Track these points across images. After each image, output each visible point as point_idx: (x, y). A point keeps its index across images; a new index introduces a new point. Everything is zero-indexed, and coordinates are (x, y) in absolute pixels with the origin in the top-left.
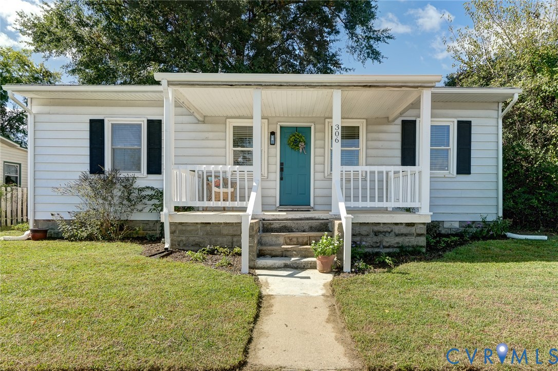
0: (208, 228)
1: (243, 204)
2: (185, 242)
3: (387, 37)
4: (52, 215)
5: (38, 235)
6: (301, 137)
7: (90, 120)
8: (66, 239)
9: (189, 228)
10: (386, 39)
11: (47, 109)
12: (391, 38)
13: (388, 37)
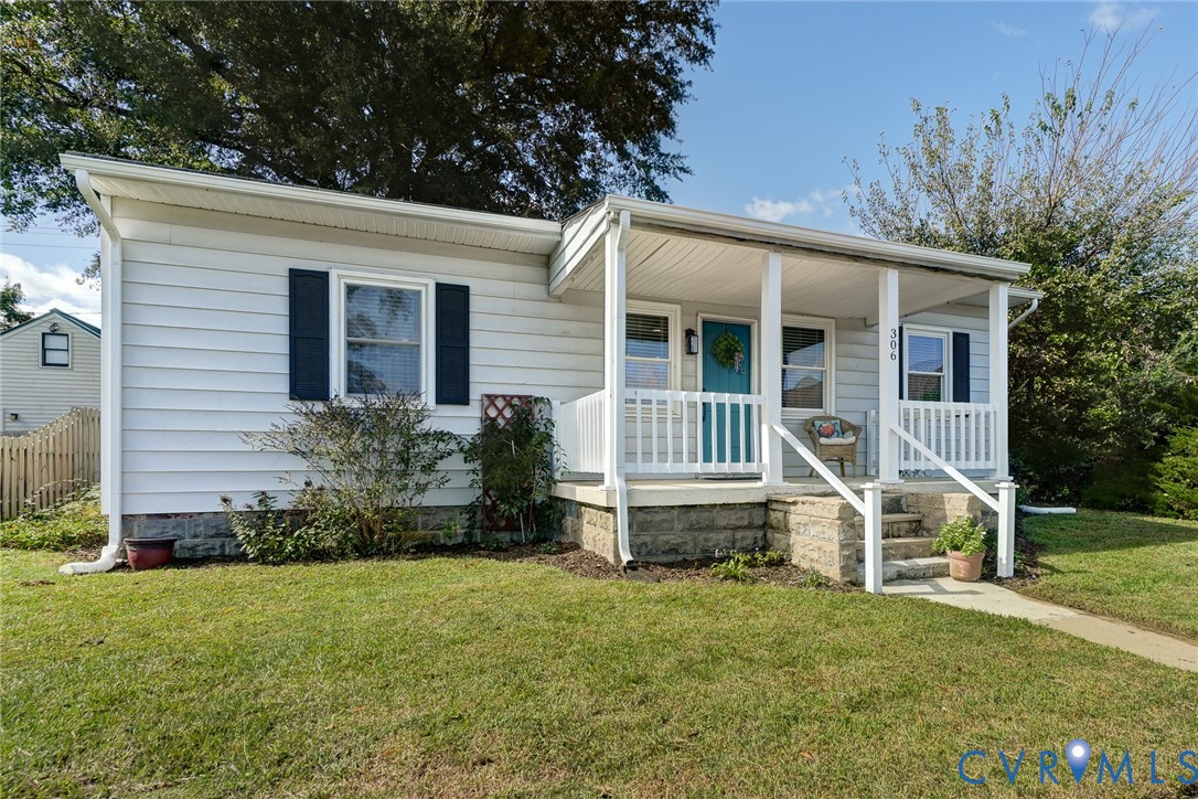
0: (693, 515)
1: (753, 468)
2: (650, 547)
3: (680, 169)
4: (225, 500)
5: (155, 554)
6: (737, 342)
7: (291, 270)
8: (255, 560)
9: (658, 517)
10: (678, 171)
11: (163, 231)
12: (687, 172)
13: (682, 169)
